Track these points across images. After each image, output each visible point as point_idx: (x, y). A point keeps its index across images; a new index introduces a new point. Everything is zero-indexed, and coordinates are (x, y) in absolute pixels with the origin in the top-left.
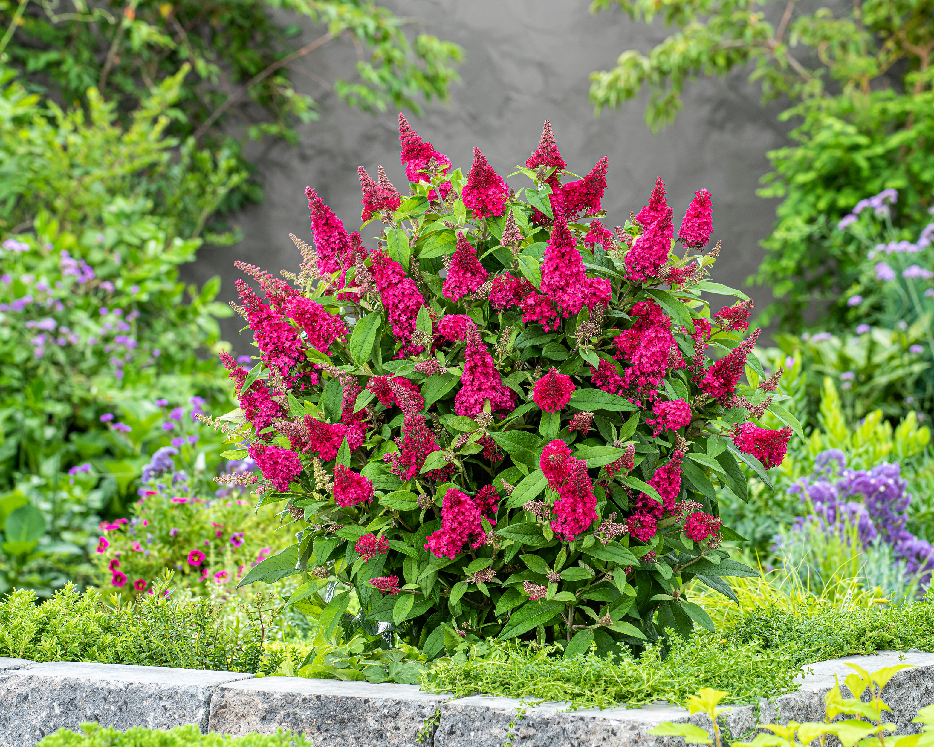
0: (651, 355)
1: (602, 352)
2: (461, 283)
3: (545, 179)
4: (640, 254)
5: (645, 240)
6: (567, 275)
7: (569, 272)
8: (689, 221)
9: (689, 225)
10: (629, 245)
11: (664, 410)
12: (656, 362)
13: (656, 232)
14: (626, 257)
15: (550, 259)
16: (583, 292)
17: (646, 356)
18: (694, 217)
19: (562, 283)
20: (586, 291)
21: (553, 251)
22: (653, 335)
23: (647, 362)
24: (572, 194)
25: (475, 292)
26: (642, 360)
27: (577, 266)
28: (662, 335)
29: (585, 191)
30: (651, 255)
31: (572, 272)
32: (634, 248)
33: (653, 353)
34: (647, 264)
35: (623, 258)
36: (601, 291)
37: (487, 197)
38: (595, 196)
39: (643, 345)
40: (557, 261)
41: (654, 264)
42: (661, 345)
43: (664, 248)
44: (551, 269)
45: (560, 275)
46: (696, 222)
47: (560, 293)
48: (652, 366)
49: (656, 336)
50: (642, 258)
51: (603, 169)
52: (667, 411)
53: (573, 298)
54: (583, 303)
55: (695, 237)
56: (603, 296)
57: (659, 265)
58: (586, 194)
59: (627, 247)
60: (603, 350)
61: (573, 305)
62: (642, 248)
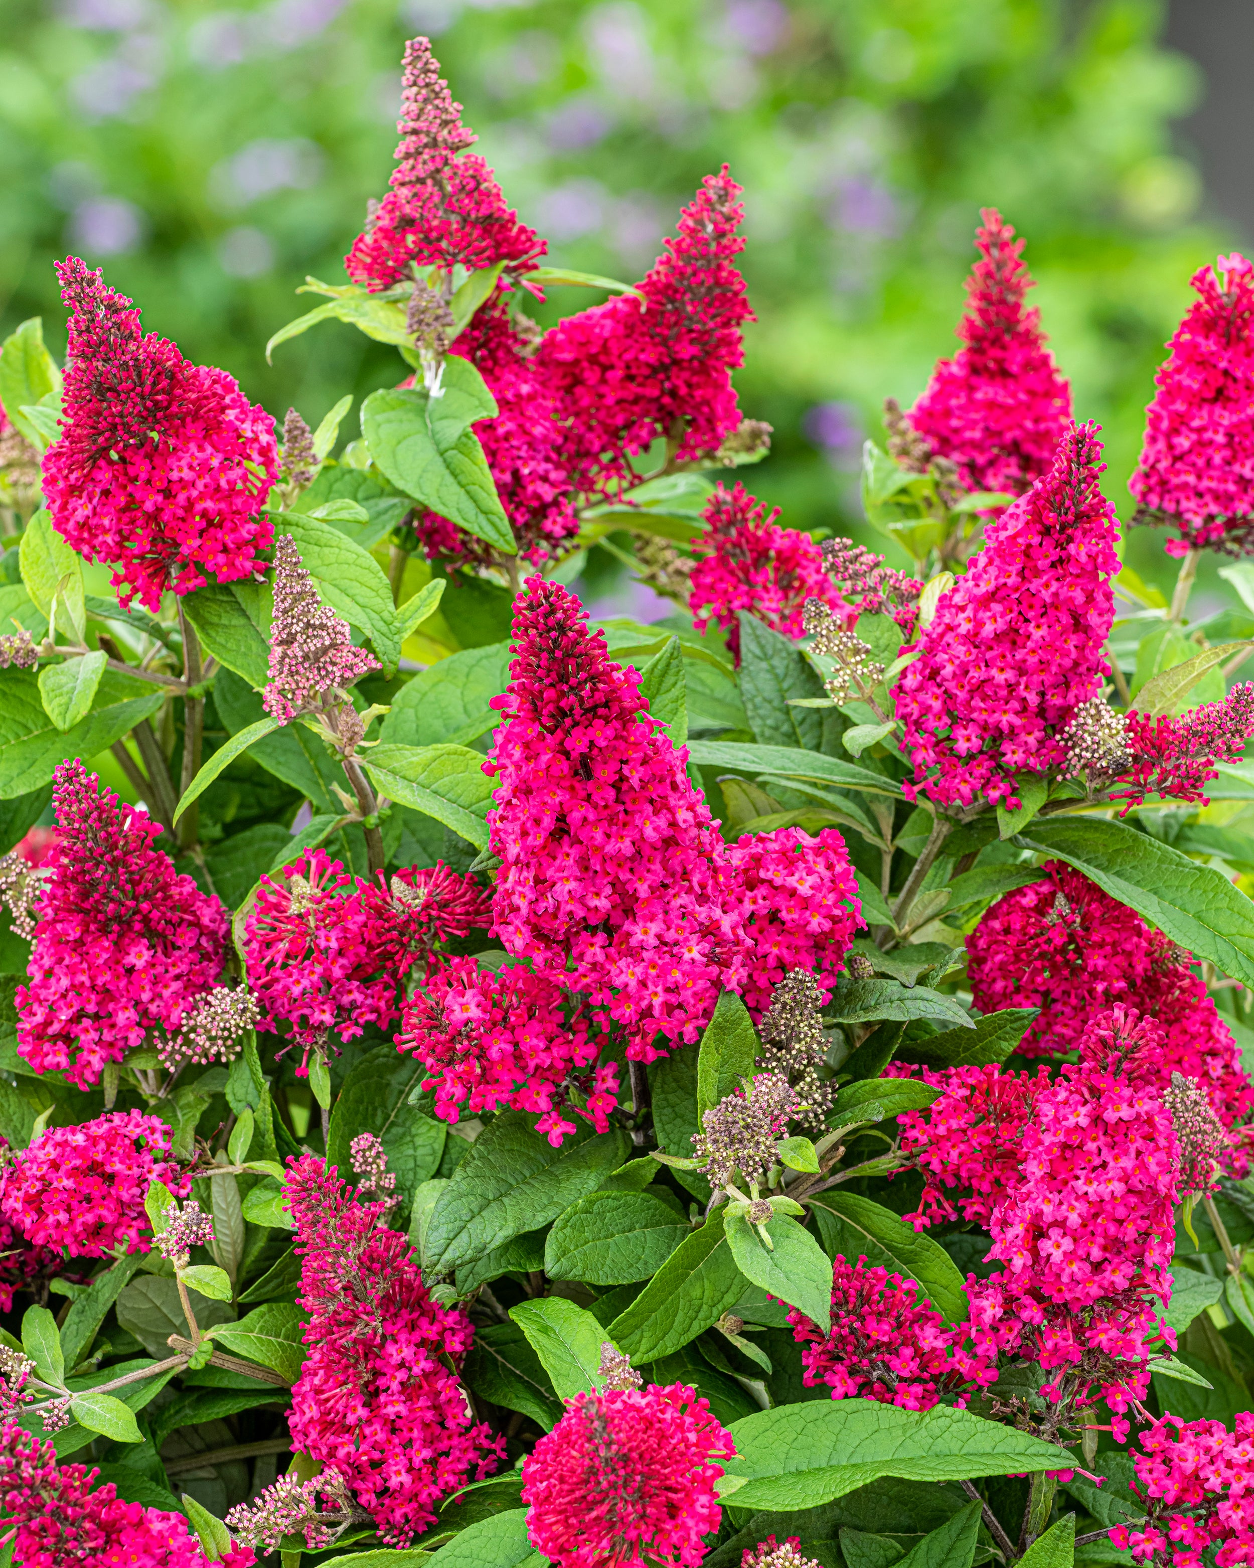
0: (1088, 1220)
1: (851, 1198)
2: (106, 995)
3: (453, 332)
4: (963, 670)
5: (983, 602)
6: (618, 859)
7: (625, 846)
8: (1179, 423)
9: (1184, 442)
10: (907, 624)
11: (1195, 1480)
12: (1115, 1246)
13: (1028, 551)
14: (899, 690)
15: (523, 790)
16: (709, 931)
17: (1061, 1224)
18: (1198, 401)
19: (602, 903)
20: (726, 923)
21: (529, 748)
22: (1081, 1117)
23: (1069, 1256)
24: (591, 376)
25: (176, 1030)
26: (1046, 1246)
27: (661, 806)
28: (1125, 1112)
29: (651, 356)
30: (1021, 669)
31: (639, 843)
32: (934, 645)
33: (1098, 1207)
34: (1006, 719)
35: (886, 702)
36: (806, 904)
37: (168, 493)
38: (704, 369)
39: (1035, 1169)
40: (557, 797)
41: (1042, 711)
42: (1127, 1163)
43: (1079, 625)
44: (538, 839)
45: (583, 863)
46: (1214, 425)
47: (595, 952)
48: (1098, 1268)
49: (1096, 1119)
50: (979, 689)
51: (720, 232)
52: (1214, 1481)
53: (664, 972)
54: (717, 985)
55: (1217, 497)
56: (816, 922)
57: (1067, 713)
58: (657, 370)
59: (899, 637)
60: (852, 1185)
61: (668, 1008)
62: (971, 639)
